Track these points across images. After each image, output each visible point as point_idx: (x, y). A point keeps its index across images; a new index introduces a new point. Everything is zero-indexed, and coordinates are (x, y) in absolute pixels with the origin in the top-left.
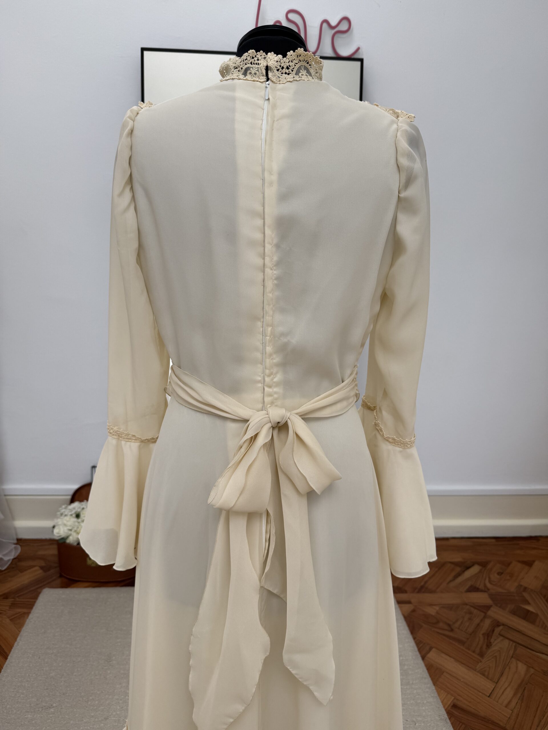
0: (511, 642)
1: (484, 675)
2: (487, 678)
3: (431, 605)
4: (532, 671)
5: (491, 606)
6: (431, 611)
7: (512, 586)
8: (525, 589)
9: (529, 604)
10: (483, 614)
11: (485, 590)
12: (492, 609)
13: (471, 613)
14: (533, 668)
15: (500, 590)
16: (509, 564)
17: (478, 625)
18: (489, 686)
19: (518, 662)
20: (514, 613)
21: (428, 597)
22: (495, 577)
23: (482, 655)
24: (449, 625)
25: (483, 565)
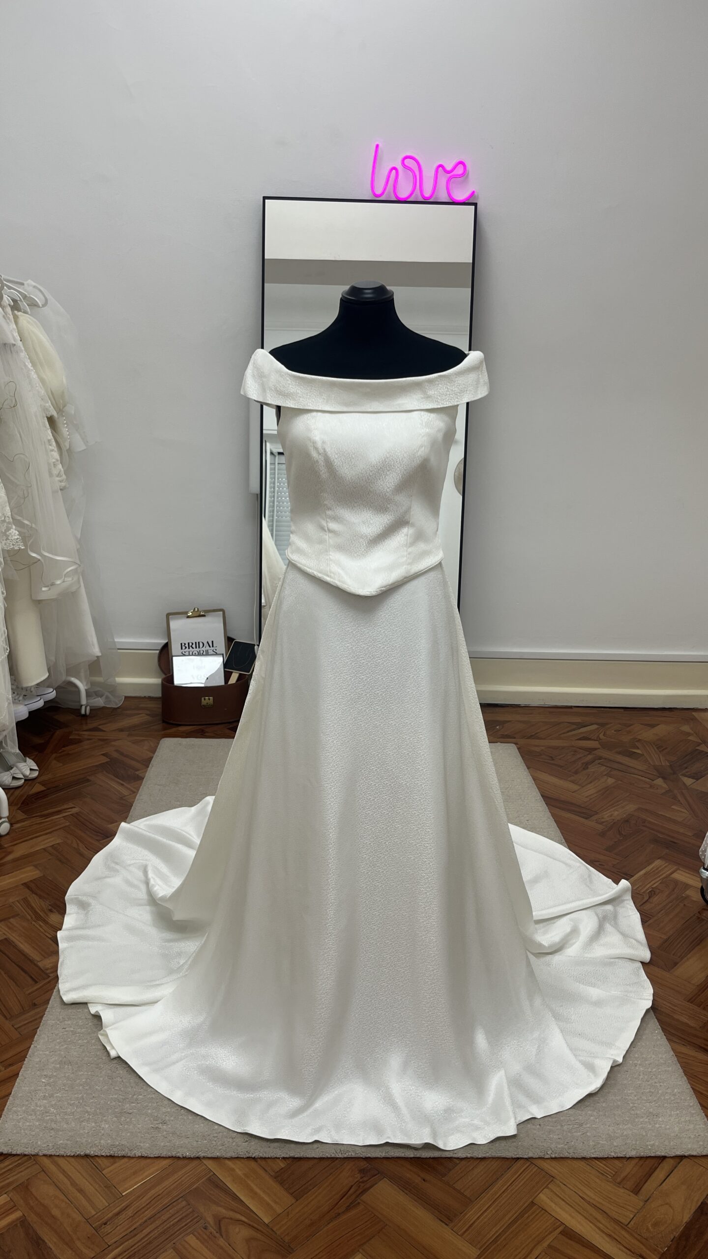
0: (607, 768)
1: (573, 782)
2: (576, 784)
4: (620, 782)
5: (599, 749)
6: (537, 749)
7: (626, 738)
8: (639, 740)
9: (638, 748)
10: (588, 753)
11: (598, 739)
12: (598, 750)
13: (575, 751)
14: (621, 781)
15: (613, 740)
16: (631, 725)
17: (580, 758)
18: (576, 787)
19: (609, 778)
20: (619, 753)
21: (537, 742)
22: (611, 732)
23: (576, 773)
24: (551, 757)
25: (602, 725)
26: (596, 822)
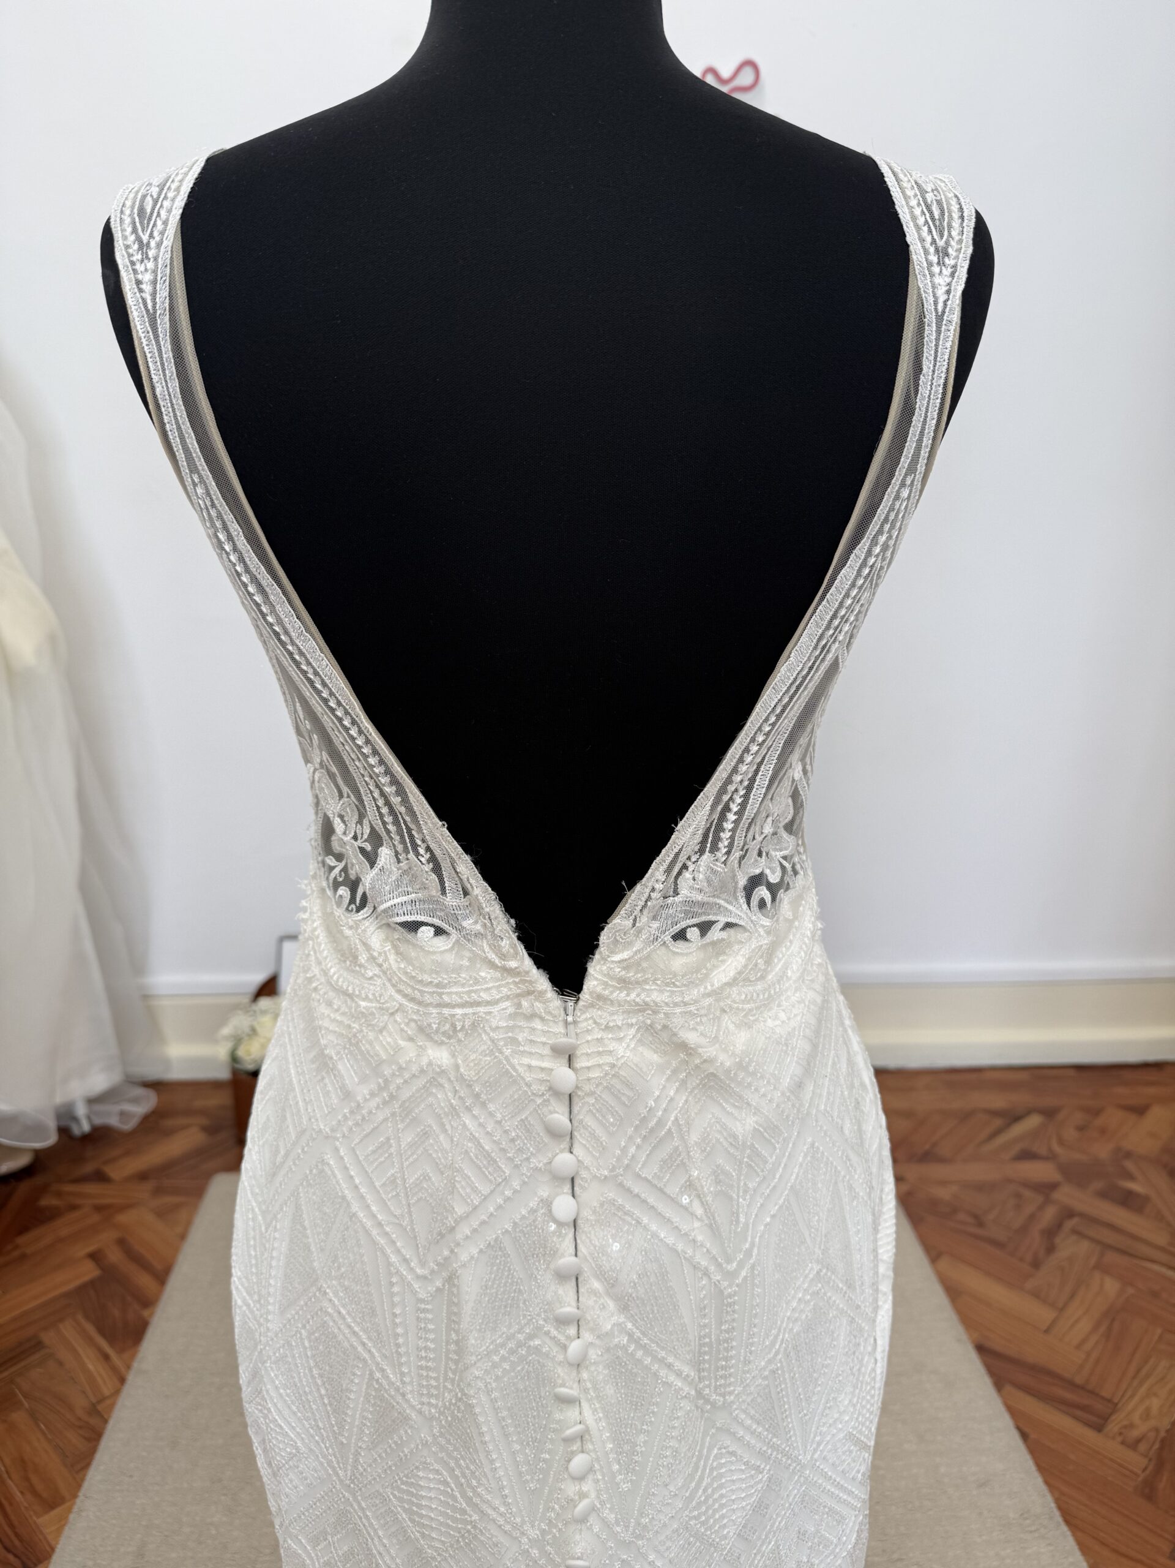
0: (1093, 1245)
1: (1039, 1298)
2: (1045, 1303)
3: (944, 1183)
4: (1130, 1291)
5: (1059, 1184)
6: (944, 1194)
7: (1103, 1151)
8: (1128, 1155)
9: (1133, 1178)
10: (1042, 1198)
11: (1051, 1157)
12: (1061, 1188)
13: (1018, 1196)
14: (1132, 1286)
15: (1079, 1157)
16: (1097, 1112)
17: (1032, 1217)
18: (1045, 1315)
19: (1105, 1277)
20: (1103, 1195)
21: (937, 1171)
22: (1070, 1134)
23: (1036, 1264)
24: (976, 1217)
25: (1049, 1113)
26: (1123, 1443)
